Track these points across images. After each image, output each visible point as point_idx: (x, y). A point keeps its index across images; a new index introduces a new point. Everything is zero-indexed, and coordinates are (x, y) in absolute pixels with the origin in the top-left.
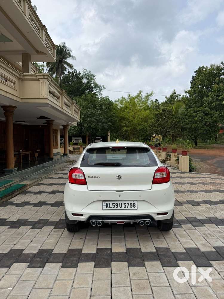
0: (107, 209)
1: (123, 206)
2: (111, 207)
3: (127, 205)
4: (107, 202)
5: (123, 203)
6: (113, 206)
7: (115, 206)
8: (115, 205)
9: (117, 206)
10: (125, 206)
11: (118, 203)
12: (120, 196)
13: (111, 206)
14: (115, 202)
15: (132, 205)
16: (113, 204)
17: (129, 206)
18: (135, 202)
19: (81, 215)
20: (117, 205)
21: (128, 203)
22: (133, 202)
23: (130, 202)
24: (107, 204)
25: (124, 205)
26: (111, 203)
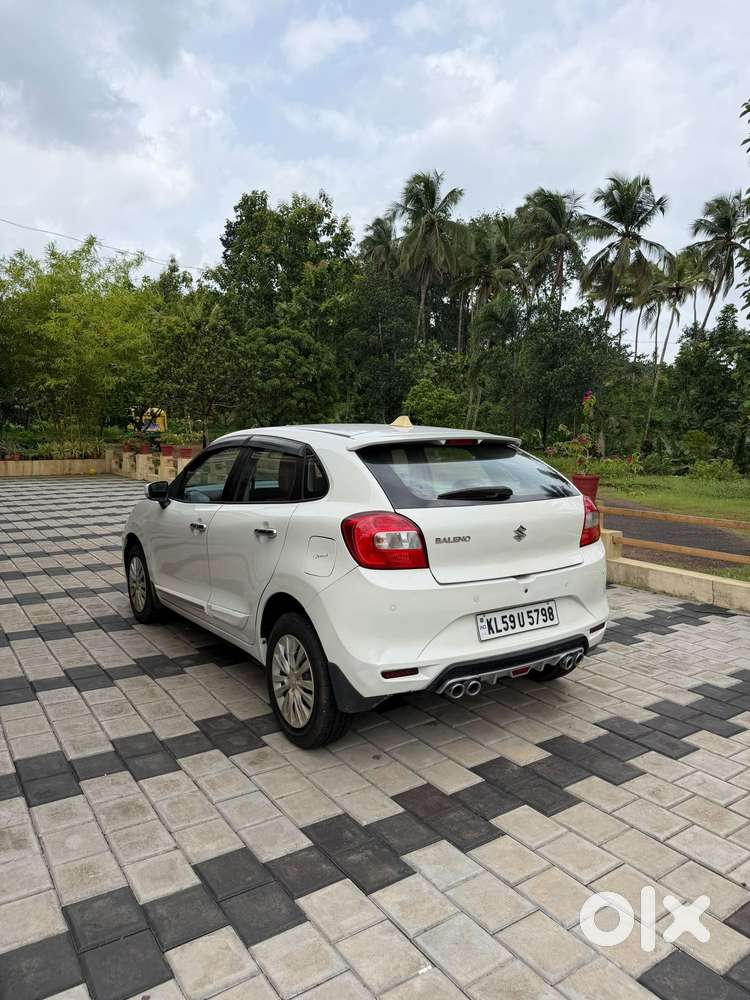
0: (492, 636)
1: (527, 620)
2: (499, 628)
3: (534, 615)
4: (488, 617)
5: (524, 610)
6: (505, 625)
7: (510, 624)
8: (507, 620)
9: (513, 625)
10: (531, 620)
11: (514, 612)
12: (526, 591)
13: (501, 626)
14: (508, 613)
15: (545, 615)
16: (503, 617)
17: (541, 617)
18: (551, 604)
19: (414, 671)
20: (514, 621)
21: (537, 611)
22: (546, 606)
23: (539, 607)
24: (489, 623)
25: (529, 617)
26: (498, 616)
